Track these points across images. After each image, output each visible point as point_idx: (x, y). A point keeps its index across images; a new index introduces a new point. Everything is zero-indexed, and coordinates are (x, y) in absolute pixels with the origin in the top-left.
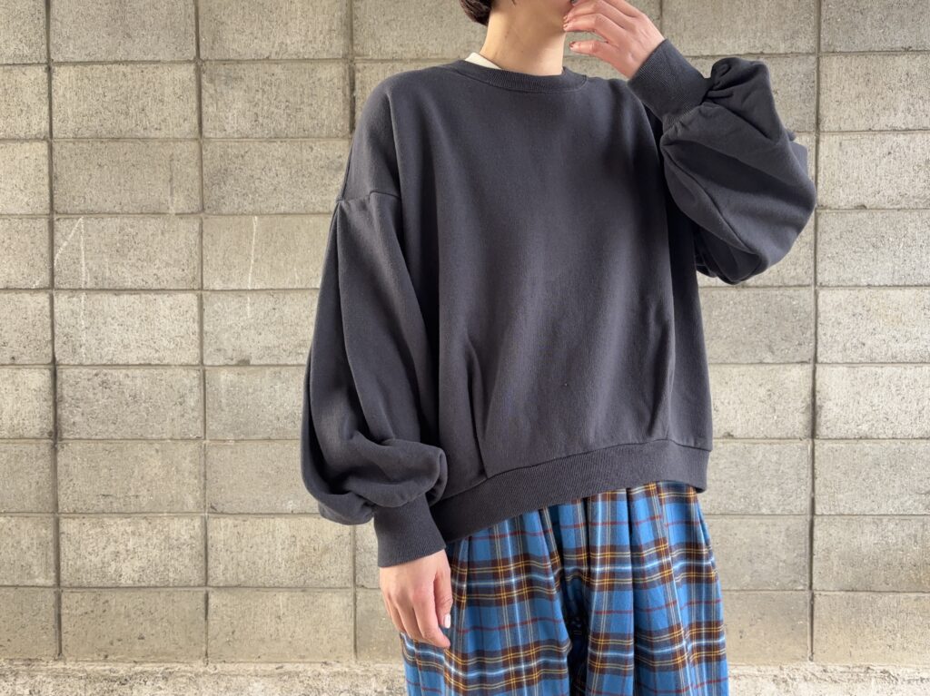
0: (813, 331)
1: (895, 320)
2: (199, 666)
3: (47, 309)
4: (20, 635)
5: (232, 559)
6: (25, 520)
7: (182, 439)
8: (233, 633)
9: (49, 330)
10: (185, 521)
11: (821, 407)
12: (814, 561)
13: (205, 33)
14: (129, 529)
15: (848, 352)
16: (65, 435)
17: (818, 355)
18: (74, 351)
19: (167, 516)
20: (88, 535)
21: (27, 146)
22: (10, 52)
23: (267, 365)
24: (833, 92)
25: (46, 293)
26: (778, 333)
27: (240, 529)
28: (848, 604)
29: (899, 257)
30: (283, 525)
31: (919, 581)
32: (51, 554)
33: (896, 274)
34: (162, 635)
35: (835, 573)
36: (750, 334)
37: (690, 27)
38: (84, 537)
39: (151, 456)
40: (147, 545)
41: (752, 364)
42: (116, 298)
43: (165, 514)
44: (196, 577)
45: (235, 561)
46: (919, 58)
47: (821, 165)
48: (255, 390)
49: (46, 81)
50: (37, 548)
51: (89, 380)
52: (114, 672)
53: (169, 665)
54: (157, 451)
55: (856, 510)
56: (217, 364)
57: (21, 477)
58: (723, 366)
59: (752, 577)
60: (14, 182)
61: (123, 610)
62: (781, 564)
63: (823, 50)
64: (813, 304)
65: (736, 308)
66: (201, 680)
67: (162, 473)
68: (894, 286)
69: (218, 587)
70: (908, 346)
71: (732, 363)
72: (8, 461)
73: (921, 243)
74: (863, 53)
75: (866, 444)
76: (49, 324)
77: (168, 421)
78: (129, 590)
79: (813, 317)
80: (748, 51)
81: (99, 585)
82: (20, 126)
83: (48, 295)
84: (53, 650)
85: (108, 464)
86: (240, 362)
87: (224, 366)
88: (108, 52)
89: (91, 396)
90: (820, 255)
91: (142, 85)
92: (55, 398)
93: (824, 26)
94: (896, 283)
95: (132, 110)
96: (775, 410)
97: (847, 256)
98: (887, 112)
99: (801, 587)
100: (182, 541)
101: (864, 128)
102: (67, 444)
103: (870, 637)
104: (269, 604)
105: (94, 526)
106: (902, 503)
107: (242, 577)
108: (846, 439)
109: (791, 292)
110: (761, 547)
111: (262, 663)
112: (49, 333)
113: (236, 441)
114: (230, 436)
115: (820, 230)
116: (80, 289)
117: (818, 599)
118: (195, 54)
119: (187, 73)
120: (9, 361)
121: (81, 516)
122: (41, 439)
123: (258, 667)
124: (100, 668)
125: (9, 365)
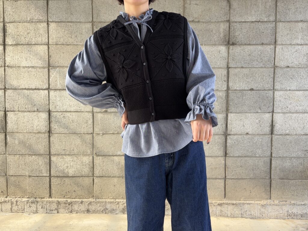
0: (272, 103)
1: (297, 100)
2: (91, 200)
3: (48, 95)
4: (39, 190)
6: (41, 157)
7: (87, 134)
8: (101, 190)
9: (48, 101)
10: (87, 157)
11: (275, 125)
12: (272, 170)
13: (95, 14)
14: (71, 160)
15: (283, 109)
16: (53, 132)
17: (274, 110)
18: (55, 107)
19: (82, 156)
20: (59, 161)
21: (41, 47)
22: (36, 18)
23: (113, 112)
24: (280, 33)
26: (262, 104)
27: (104, 160)
28: (281, 183)
29: (298, 82)
30: (116, 159)
31: (302, 176)
32: (48, 167)
33: (298, 86)
34: (81, 190)
35: (278, 174)
36: (254, 104)
37: (238, 13)
40: (76, 164)
41: (254, 113)
44: (91, 174)
45: (102, 169)
46: (305, 23)
47: (276, 54)
48: (109, 119)
49: (47, 27)
50: (44, 165)
51: (60, 116)
52: (67, 201)
53: (82, 199)
54: (79, 137)
55: (284, 156)
56: (97, 111)
57: (39, 144)
59: (253, 175)
60: (37, 57)
62: (262, 171)
63: (277, 21)
64: (272, 95)
65: (250, 96)
66: (92, 203)
67: (81, 143)
68: (297, 90)
69: (97, 177)
70: (301, 108)
71: (249, 112)
72: (36, 139)
73: (305, 78)
74: (289, 22)
75: (288, 136)
76: (48, 99)
77: (82, 128)
78: (71, 177)
79: (272, 99)
80: (255, 20)
81: (62, 176)
82: (39, 40)
83: (48, 91)
84: (48, 195)
85: (65, 140)
86: (104, 111)
88: (66, 19)
90: (275, 81)
91: (76, 29)
92: (49, 121)
93: (278, 13)
94: (298, 89)
95: (73, 36)
96: (261, 126)
97: (283, 81)
98: (296, 39)
99: (267, 178)
100: (87, 163)
101: (289, 44)
102: (53, 135)
103: (287, 192)
104: (112, 182)
105: (61, 158)
106: (298, 154)
107: (104, 174)
108: (282, 135)
109: (266, 92)
110: (256, 166)
111: (110, 199)
112: (48, 102)
113: (103, 134)
114: (101, 133)
115: (276, 73)
116: (57, 89)
117: (272, 181)
118: (92, 20)
119: (89, 25)
120: (36, 110)
121: (57, 156)
122: (46, 133)
123: (108, 200)
124: (62, 200)
125: (36, 111)
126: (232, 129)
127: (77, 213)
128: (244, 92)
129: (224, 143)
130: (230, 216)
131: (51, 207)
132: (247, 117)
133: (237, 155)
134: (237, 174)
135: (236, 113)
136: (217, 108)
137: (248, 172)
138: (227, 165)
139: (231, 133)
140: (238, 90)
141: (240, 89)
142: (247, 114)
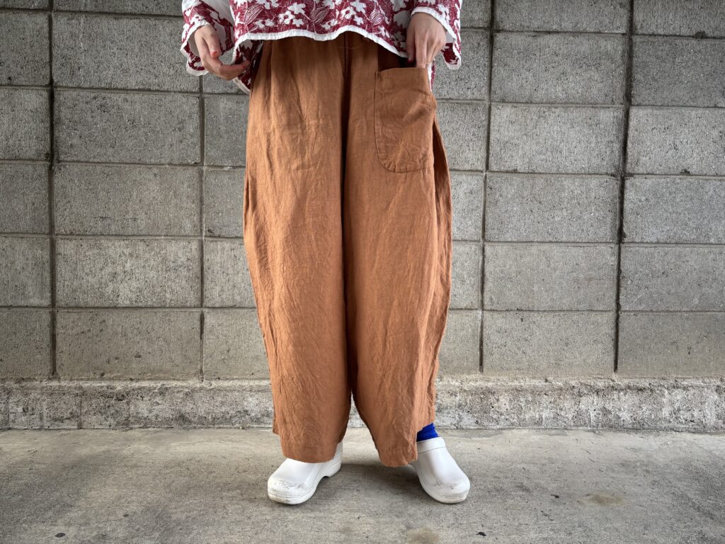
2: (194, 383)
3: (46, 30)
4: (13, 355)
5: (229, 280)
6: (20, 240)
7: (179, 165)
8: (228, 351)
9: (48, 52)
10: (183, 243)
14: (127, 251)
16: (62, 157)
18: (73, 74)
19: (164, 239)
20: (85, 256)
25: (44, 14)
27: (237, 253)
32: (47, 275)
34: (158, 353)
36: (707, 80)
38: (81, 257)
39: (150, 180)
40: (144, 267)
41: (708, 107)
42: (115, 23)
43: (163, 237)
44: (192, 299)
45: (231, 283)
50: (33, 269)
51: (87, 103)
52: (111, 389)
53: (165, 382)
54: (155, 175)
56: (216, 91)
57: (16, 198)
58: (684, 108)
59: (700, 300)
61: (120, 330)
65: (696, 56)
66: (196, 396)
67: (160, 197)
69: (214, 308)
71: (691, 106)
72: (4, 182)
76: (47, 46)
77: (166, 147)
78: (126, 311)
81: (96, 305)
83: (46, 16)
84: (47, 369)
85: (107, 187)
87: (223, 94)
89: (90, 119)
92: (52, 121)
100: (180, 263)
102: (64, 166)
105: (91, 247)
107: (238, 298)
110: (708, 272)
111: (257, 379)
112: (48, 55)
113: (234, 167)
114: (228, 163)
116: (80, 12)
120: (5, 81)
121: (77, 237)
122: (37, 160)
123: (252, 383)
124: (97, 384)
125: (6, 85)
126: (641, 158)
127: (145, 427)
128: (678, 41)
129: (617, 200)
130: (630, 426)
131: (57, 409)
132: (686, 120)
133: (654, 239)
134: (652, 297)
135: (654, 105)
136: (595, 91)
137: (685, 291)
138: (622, 269)
139: (636, 172)
140: (660, 35)
141: (666, 32)
142: (686, 111)
